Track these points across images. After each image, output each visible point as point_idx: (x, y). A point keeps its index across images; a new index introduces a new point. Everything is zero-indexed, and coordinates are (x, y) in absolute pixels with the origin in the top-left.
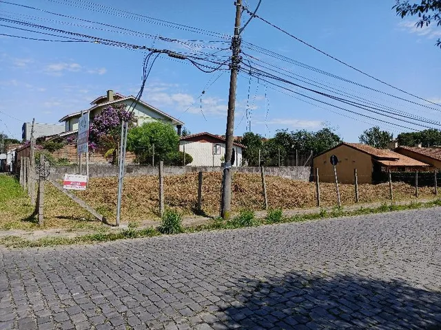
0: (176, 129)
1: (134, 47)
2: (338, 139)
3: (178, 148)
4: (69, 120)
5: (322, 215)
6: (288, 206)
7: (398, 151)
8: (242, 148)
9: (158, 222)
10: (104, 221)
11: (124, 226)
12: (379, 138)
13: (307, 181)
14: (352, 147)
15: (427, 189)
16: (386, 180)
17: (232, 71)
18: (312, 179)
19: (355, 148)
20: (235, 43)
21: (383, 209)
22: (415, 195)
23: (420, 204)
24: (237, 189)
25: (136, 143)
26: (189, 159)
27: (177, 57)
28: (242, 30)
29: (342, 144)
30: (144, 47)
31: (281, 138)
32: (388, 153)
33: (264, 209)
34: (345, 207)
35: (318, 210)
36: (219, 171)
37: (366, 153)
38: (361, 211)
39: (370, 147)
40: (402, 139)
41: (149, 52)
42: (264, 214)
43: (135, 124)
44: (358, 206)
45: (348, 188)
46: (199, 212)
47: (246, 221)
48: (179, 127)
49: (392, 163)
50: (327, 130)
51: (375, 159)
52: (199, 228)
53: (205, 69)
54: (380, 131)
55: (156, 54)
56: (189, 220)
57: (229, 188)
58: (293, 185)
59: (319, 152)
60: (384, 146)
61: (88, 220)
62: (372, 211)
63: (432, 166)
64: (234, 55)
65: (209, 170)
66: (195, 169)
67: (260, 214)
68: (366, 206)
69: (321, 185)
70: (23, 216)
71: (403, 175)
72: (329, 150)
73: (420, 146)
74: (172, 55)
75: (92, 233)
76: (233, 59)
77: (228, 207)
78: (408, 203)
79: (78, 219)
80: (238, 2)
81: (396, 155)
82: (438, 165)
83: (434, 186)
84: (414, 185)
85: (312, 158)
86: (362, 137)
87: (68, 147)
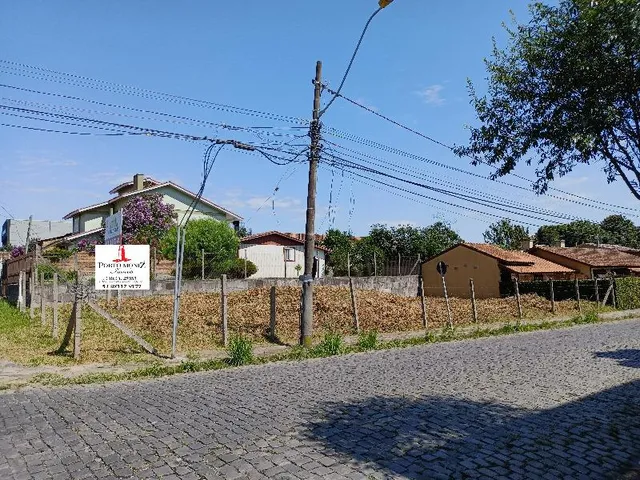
0: (232, 226)
1: (195, 139)
2: (455, 237)
3: (238, 254)
4: (78, 217)
5: (427, 339)
6: (385, 328)
7: (534, 252)
8: (325, 252)
9: (222, 353)
10: (154, 353)
11: (181, 358)
12: (510, 235)
13: (415, 293)
14: (473, 249)
15: (568, 303)
16: (513, 293)
17: (311, 163)
19: (475, 250)
20: (315, 130)
21: (506, 330)
22: (552, 311)
23: (554, 323)
24: (320, 308)
26: (252, 269)
27: (244, 148)
28: (322, 113)
29: (461, 244)
30: (205, 138)
31: (379, 237)
32: (522, 257)
33: (354, 333)
34: (459, 329)
35: (422, 333)
36: (296, 286)
37: (491, 256)
38: (478, 334)
39: (497, 247)
40: (543, 235)
41: (210, 144)
42: (355, 339)
43: (174, 220)
44: (475, 327)
45: (466, 306)
46: (273, 340)
47: (331, 348)
48: (236, 223)
49: (525, 269)
50: (439, 224)
51: (502, 263)
52: (275, 358)
53: (277, 160)
54: (511, 224)
55: (220, 145)
56: (260, 349)
57: (310, 307)
58: (392, 302)
59: (430, 254)
60: (516, 247)
61: (135, 352)
62: (491, 333)
63: (577, 272)
64: (313, 142)
65: (280, 284)
66: (260, 282)
67: (349, 340)
68: (484, 327)
70: (50, 349)
71: (538, 285)
73: (563, 245)
74: (238, 145)
75: (144, 368)
76: (312, 148)
77: (310, 331)
78: (539, 322)
79: (122, 351)
80: (317, 79)
81: (530, 258)
82: (585, 270)
83: (576, 300)
84: (549, 298)
85: (420, 264)
86: (488, 233)
87: (79, 255)
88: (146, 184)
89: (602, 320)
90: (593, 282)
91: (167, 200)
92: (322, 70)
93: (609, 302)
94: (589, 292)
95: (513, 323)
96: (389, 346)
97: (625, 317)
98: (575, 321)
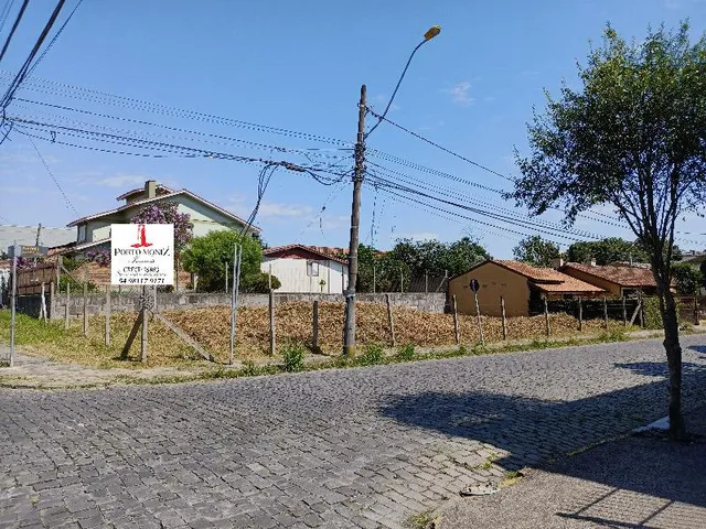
2: (480, 251)
3: (259, 268)
4: (85, 225)
5: (461, 352)
6: (420, 343)
7: (564, 270)
10: (211, 360)
12: (541, 252)
13: (441, 311)
14: (501, 266)
15: (597, 322)
16: (542, 312)
17: (355, 183)
18: (448, 310)
19: (505, 267)
20: (359, 150)
21: (535, 345)
22: (579, 329)
23: (581, 340)
25: (201, 261)
26: (277, 284)
28: (366, 136)
29: (489, 260)
30: (260, 160)
31: (403, 251)
32: (549, 274)
34: (490, 345)
35: (456, 348)
37: (521, 274)
38: (507, 348)
39: (528, 265)
40: (575, 253)
41: (265, 165)
42: (394, 351)
43: (189, 230)
44: (506, 343)
45: (495, 322)
46: (316, 351)
47: (373, 358)
49: (554, 288)
50: (466, 239)
51: (531, 281)
54: (541, 240)
55: (274, 167)
56: (308, 358)
58: (423, 318)
59: (458, 271)
60: (546, 264)
62: (520, 348)
63: (607, 291)
64: (357, 163)
67: (388, 353)
68: (514, 342)
69: (459, 318)
71: (569, 305)
72: (471, 270)
73: (593, 264)
76: (356, 169)
77: (352, 346)
78: (567, 339)
80: (362, 102)
81: (560, 277)
82: (616, 290)
83: (604, 319)
84: (577, 316)
85: (448, 281)
86: (517, 249)
87: (89, 266)
88: (159, 191)
89: (629, 338)
90: (621, 302)
91: (182, 209)
92: (367, 94)
93: (637, 322)
94: (616, 312)
95: (542, 340)
96: (426, 357)
97: (650, 337)
98: (602, 339)
